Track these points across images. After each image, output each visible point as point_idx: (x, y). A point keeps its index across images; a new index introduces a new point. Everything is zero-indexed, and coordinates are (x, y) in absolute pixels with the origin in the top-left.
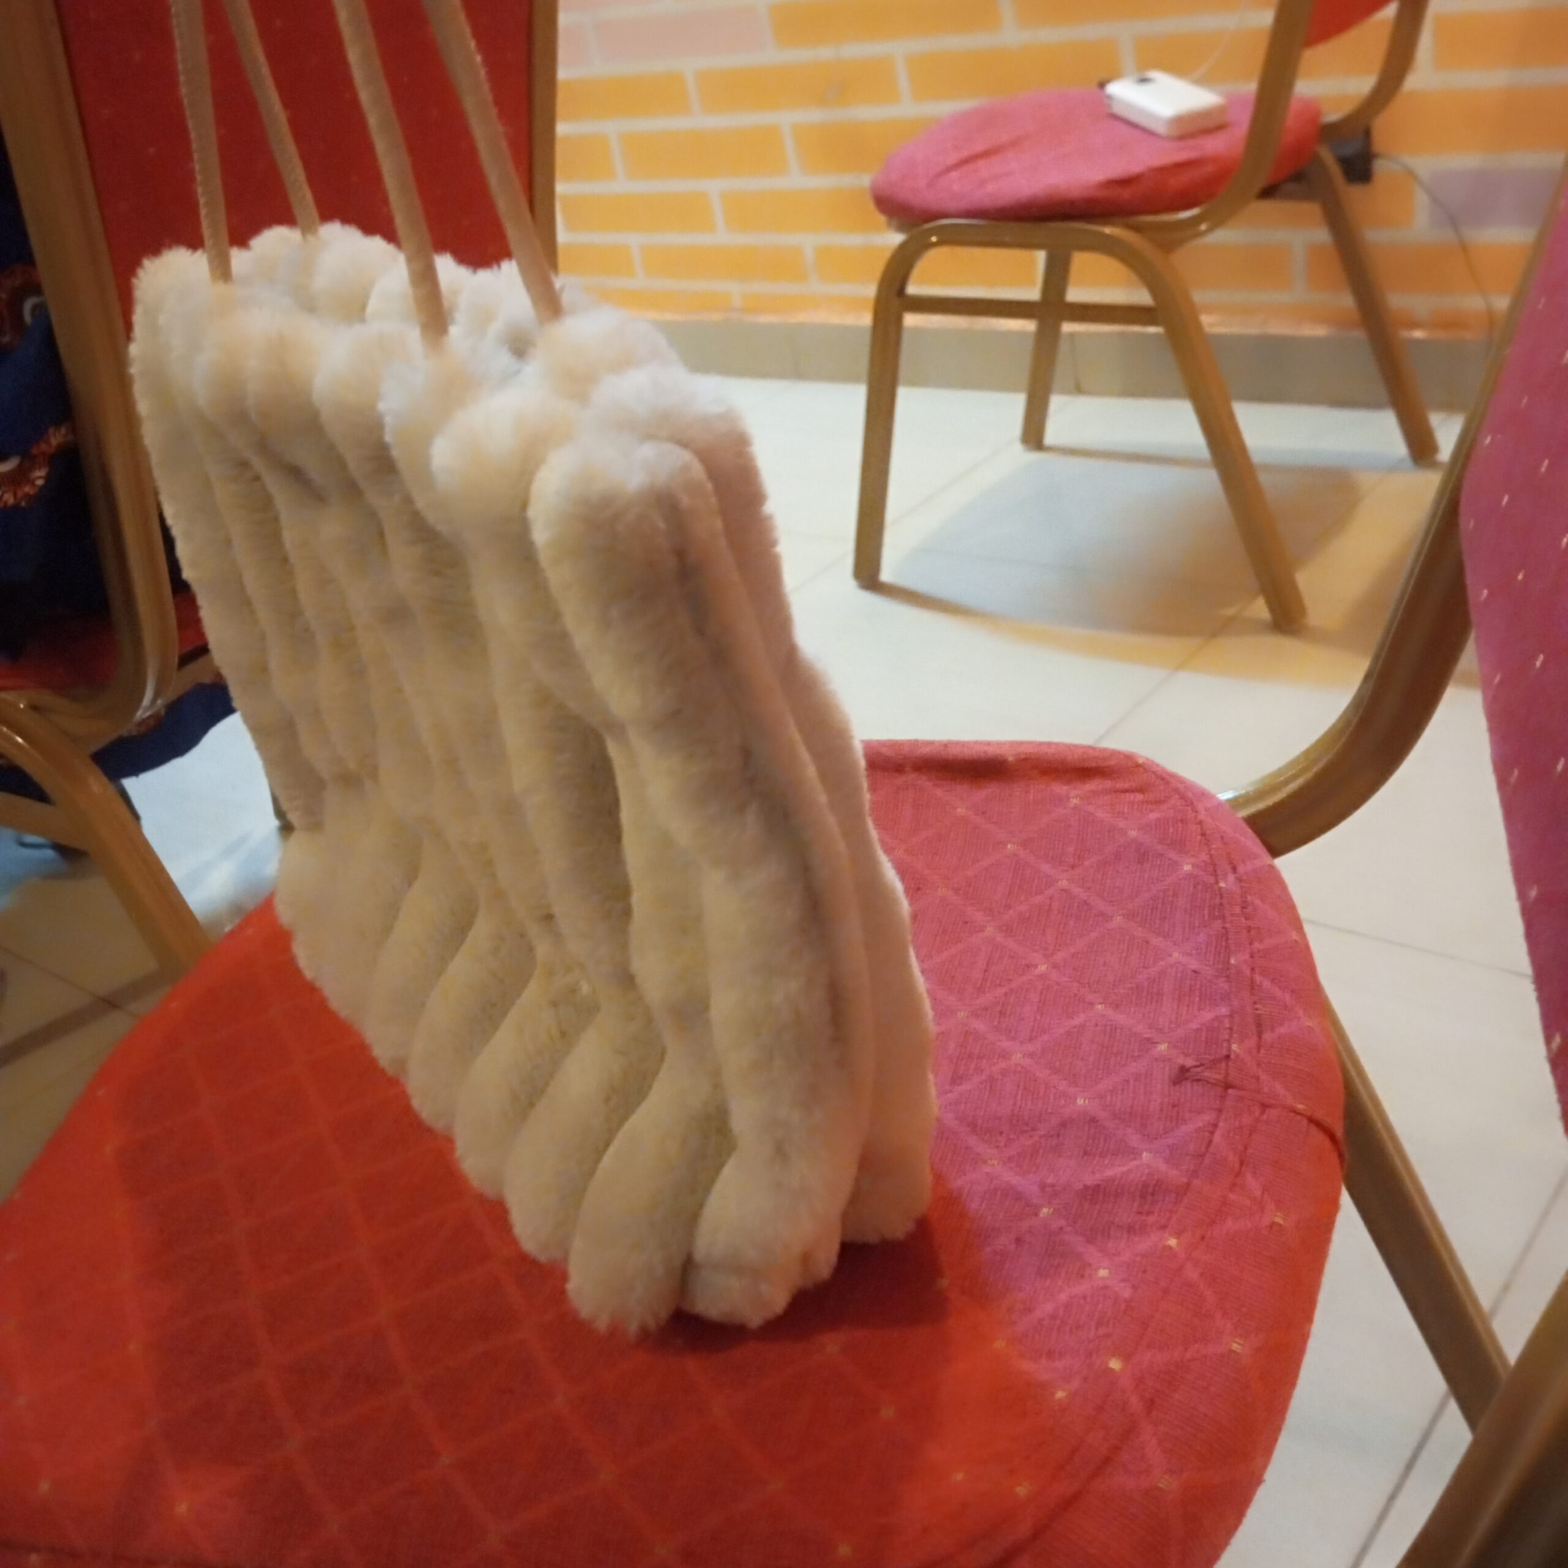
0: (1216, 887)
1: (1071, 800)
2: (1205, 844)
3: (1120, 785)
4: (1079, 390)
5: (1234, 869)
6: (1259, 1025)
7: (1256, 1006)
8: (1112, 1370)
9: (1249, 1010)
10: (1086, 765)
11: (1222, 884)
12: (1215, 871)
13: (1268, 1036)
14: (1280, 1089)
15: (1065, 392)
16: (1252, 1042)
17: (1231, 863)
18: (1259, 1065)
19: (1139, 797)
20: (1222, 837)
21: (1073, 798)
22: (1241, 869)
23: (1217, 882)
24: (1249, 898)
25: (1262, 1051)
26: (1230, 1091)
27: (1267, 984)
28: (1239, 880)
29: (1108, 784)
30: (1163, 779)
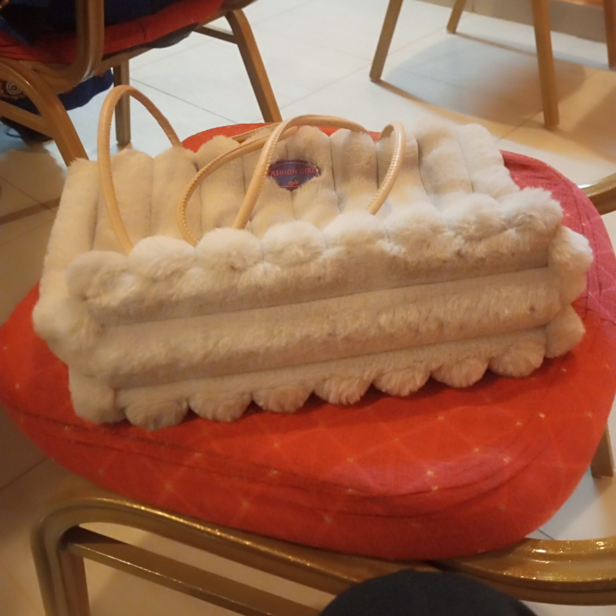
0: (580, 225)
1: (515, 178)
2: (576, 206)
3: (537, 175)
4: (473, 10)
5: (589, 219)
6: (600, 285)
7: (599, 277)
8: (540, 417)
9: (596, 279)
10: (524, 163)
11: (583, 224)
12: (580, 218)
13: (604, 291)
14: (608, 313)
15: (468, 11)
16: (598, 292)
17: (587, 215)
18: (600, 302)
19: (547, 181)
20: (584, 204)
21: (516, 177)
22: (592, 219)
23: (581, 223)
24: (595, 231)
25: (601, 297)
26: (588, 311)
27: (603, 269)
28: (591, 223)
29: (532, 174)
30: (558, 175)
